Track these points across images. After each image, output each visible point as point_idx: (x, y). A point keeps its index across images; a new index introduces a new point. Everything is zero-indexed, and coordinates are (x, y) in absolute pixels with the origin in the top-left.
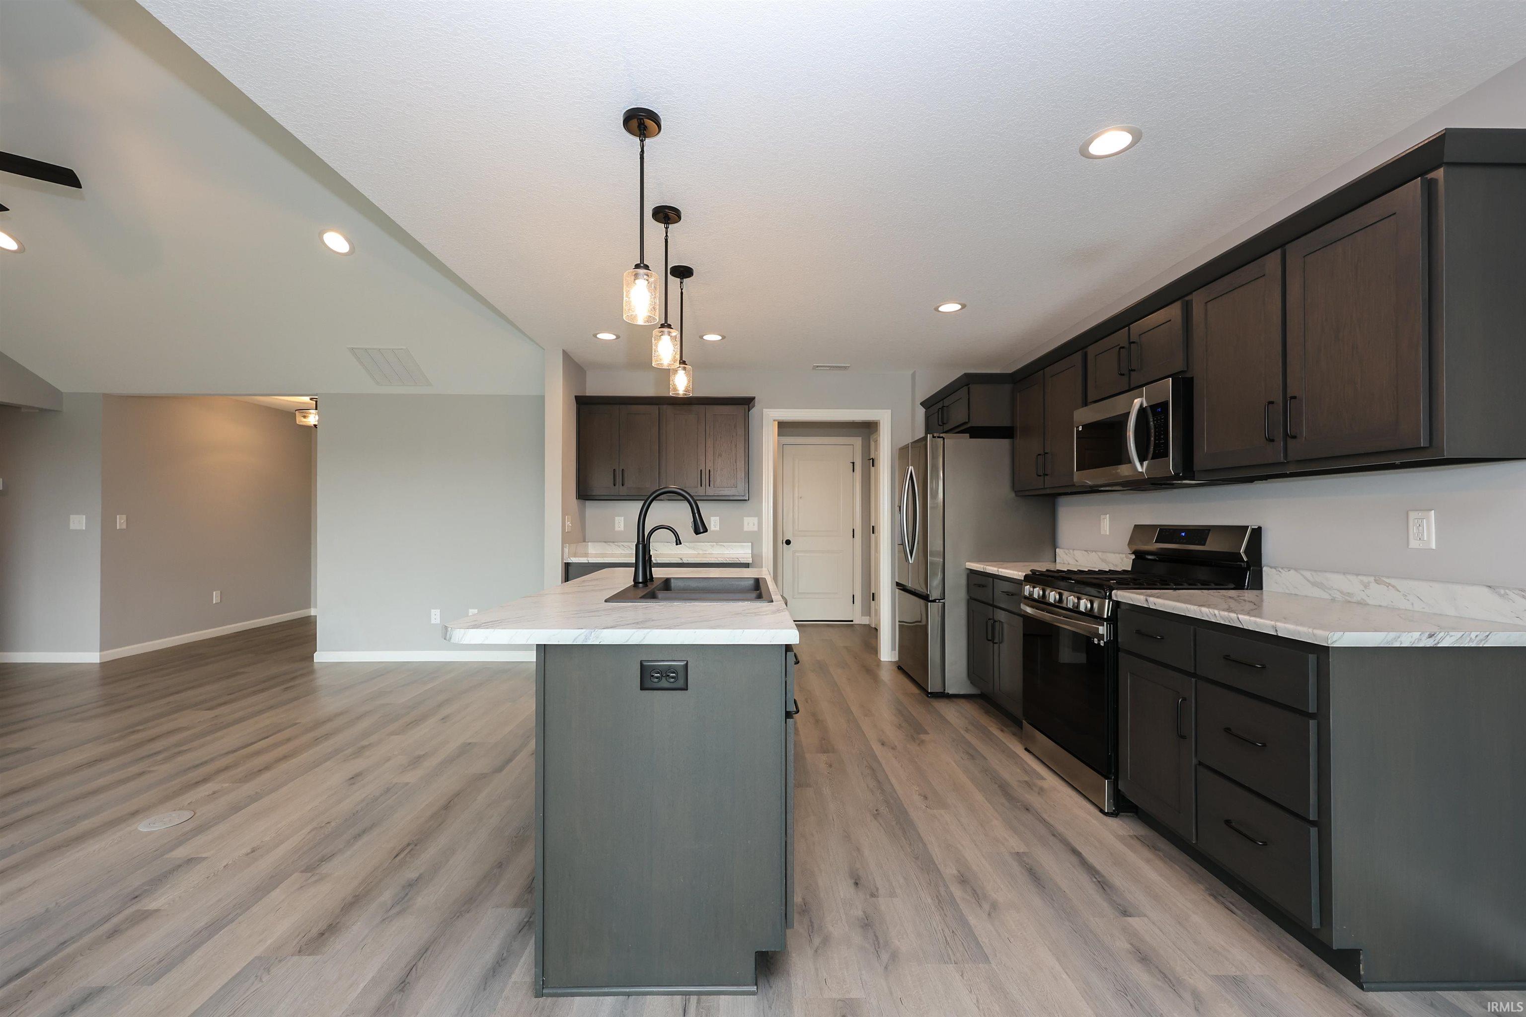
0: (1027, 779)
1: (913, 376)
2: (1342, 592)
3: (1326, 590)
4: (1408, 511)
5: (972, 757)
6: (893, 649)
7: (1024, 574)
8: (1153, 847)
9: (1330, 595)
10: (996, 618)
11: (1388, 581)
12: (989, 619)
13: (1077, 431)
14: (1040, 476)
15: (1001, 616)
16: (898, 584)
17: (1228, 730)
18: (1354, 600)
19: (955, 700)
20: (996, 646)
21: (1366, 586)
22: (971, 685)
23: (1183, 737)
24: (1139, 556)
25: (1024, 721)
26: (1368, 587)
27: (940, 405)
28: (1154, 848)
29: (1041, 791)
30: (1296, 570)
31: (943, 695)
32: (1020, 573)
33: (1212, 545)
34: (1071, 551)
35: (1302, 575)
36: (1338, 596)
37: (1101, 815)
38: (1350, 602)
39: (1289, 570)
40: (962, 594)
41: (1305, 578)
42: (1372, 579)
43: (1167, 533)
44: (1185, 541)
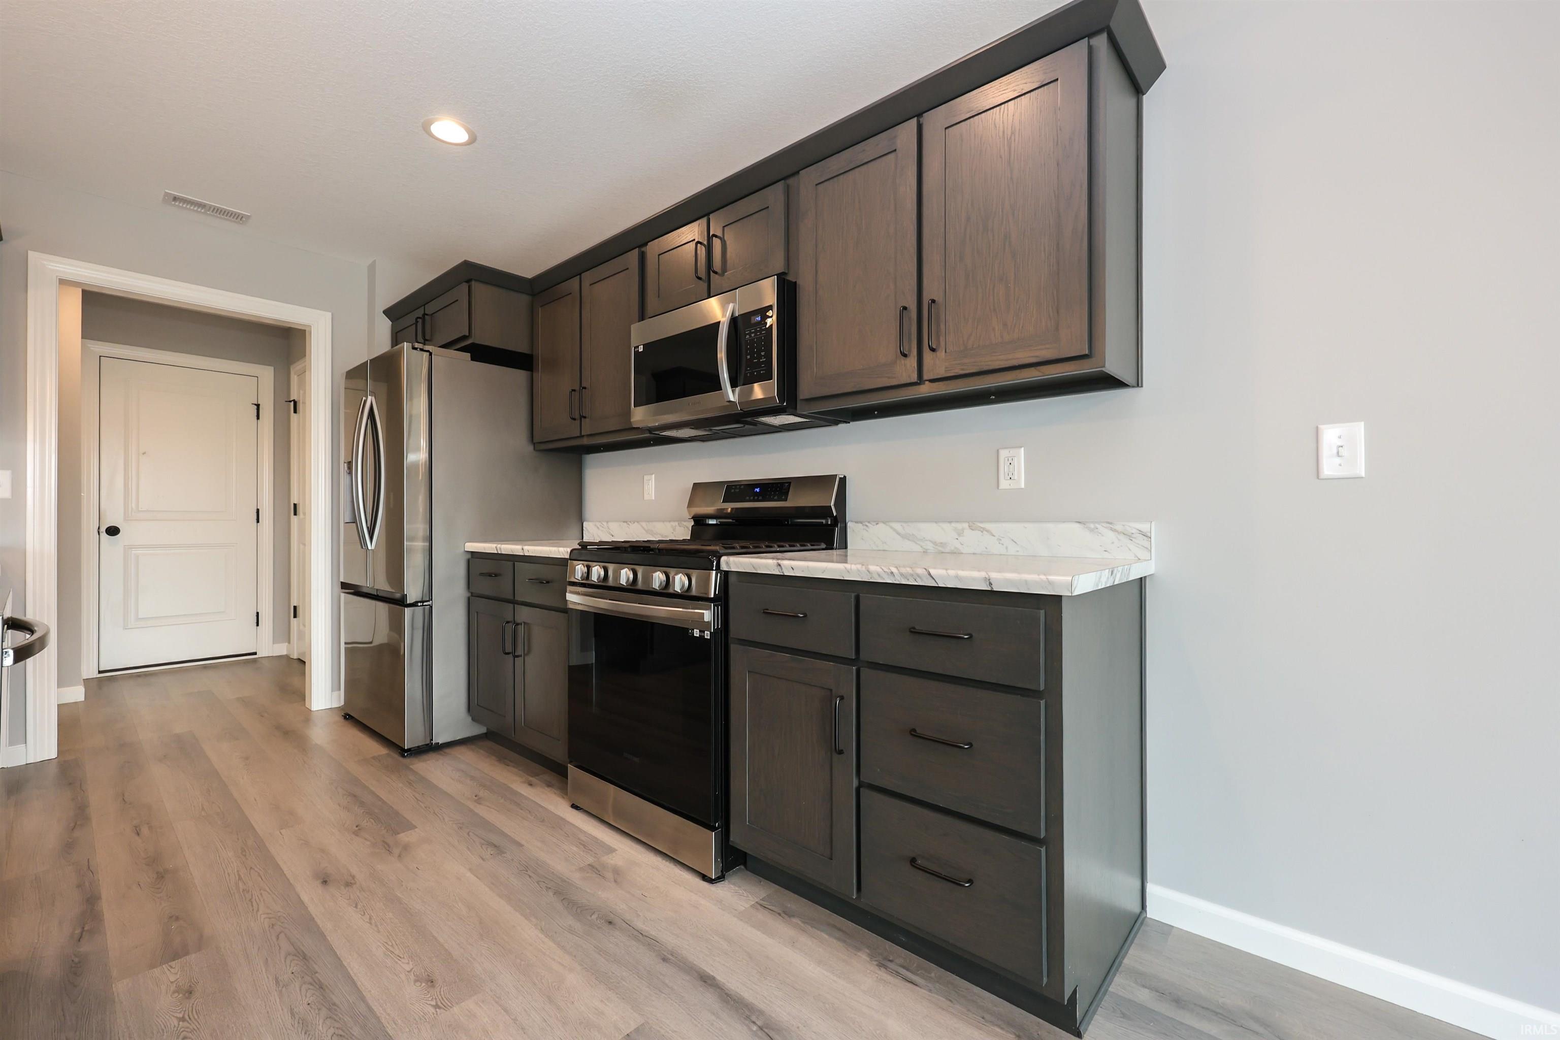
0: (590, 860)
1: (372, 268)
2: (935, 543)
3: (918, 542)
4: (998, 450)
5: (498, 850)
6: (336, 687)
7: (569, 550)
8: (784, 912)
9: (921, 547)
10: (518, 620)
11: (982, 525)
12: (508, 622)
13: (637, 353)
14: (574, 419)
15: (524, 614)
16: (344, 586)
17: (913, 733)
18: (947, 550)
19: (447, 750)
20: (519, 661)
21: (960, 533)
22: (474, 723)
23: (841, 752)
24: (699, 521)
25: (569, 765)
26: (962, 535)
27: (419, 313)
28: (786, 914)
29: (618, 875)
30: (884, 523)
31: (429, 748)
32: (561, 549)
33: (796, 500)
34: (605, 524)
35: (891, 528)
36: (930, 546)
37: (705, 884)
38: (943, 553)
39: (877, 524)
40: (459, 591)
41: (895, 530)
42: (966, 525)
43: (734, 491)
44: (760, 498)
